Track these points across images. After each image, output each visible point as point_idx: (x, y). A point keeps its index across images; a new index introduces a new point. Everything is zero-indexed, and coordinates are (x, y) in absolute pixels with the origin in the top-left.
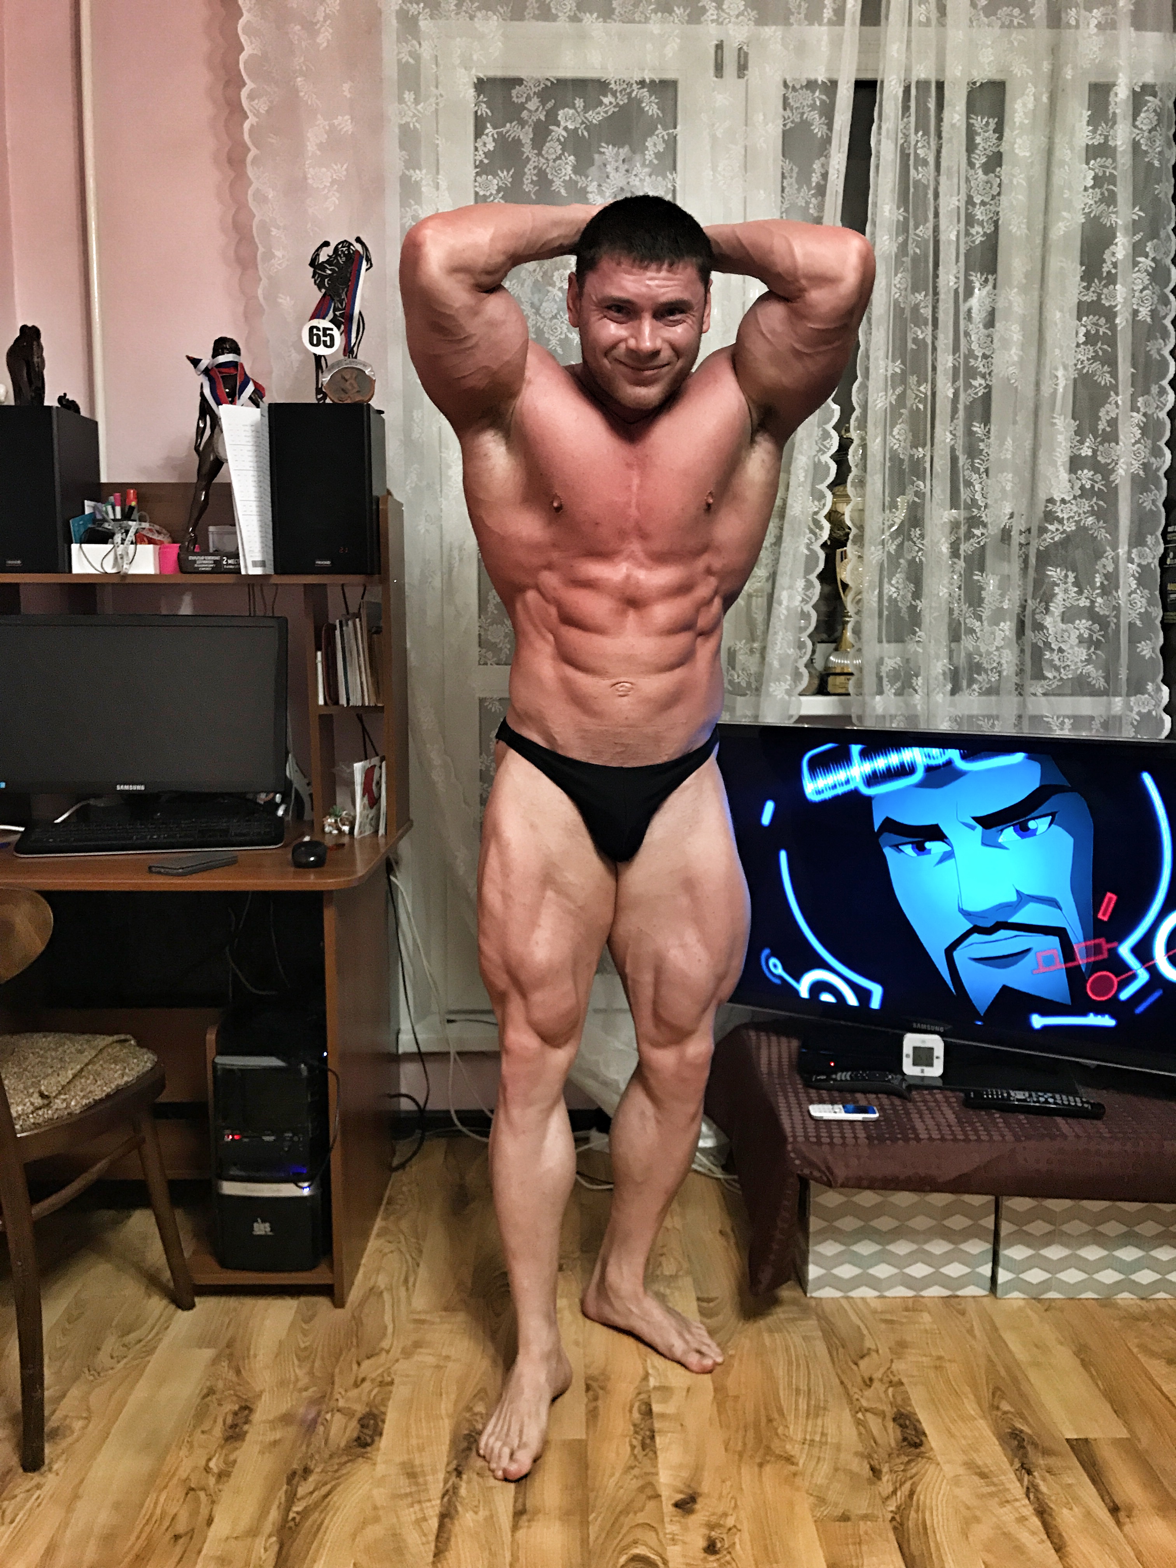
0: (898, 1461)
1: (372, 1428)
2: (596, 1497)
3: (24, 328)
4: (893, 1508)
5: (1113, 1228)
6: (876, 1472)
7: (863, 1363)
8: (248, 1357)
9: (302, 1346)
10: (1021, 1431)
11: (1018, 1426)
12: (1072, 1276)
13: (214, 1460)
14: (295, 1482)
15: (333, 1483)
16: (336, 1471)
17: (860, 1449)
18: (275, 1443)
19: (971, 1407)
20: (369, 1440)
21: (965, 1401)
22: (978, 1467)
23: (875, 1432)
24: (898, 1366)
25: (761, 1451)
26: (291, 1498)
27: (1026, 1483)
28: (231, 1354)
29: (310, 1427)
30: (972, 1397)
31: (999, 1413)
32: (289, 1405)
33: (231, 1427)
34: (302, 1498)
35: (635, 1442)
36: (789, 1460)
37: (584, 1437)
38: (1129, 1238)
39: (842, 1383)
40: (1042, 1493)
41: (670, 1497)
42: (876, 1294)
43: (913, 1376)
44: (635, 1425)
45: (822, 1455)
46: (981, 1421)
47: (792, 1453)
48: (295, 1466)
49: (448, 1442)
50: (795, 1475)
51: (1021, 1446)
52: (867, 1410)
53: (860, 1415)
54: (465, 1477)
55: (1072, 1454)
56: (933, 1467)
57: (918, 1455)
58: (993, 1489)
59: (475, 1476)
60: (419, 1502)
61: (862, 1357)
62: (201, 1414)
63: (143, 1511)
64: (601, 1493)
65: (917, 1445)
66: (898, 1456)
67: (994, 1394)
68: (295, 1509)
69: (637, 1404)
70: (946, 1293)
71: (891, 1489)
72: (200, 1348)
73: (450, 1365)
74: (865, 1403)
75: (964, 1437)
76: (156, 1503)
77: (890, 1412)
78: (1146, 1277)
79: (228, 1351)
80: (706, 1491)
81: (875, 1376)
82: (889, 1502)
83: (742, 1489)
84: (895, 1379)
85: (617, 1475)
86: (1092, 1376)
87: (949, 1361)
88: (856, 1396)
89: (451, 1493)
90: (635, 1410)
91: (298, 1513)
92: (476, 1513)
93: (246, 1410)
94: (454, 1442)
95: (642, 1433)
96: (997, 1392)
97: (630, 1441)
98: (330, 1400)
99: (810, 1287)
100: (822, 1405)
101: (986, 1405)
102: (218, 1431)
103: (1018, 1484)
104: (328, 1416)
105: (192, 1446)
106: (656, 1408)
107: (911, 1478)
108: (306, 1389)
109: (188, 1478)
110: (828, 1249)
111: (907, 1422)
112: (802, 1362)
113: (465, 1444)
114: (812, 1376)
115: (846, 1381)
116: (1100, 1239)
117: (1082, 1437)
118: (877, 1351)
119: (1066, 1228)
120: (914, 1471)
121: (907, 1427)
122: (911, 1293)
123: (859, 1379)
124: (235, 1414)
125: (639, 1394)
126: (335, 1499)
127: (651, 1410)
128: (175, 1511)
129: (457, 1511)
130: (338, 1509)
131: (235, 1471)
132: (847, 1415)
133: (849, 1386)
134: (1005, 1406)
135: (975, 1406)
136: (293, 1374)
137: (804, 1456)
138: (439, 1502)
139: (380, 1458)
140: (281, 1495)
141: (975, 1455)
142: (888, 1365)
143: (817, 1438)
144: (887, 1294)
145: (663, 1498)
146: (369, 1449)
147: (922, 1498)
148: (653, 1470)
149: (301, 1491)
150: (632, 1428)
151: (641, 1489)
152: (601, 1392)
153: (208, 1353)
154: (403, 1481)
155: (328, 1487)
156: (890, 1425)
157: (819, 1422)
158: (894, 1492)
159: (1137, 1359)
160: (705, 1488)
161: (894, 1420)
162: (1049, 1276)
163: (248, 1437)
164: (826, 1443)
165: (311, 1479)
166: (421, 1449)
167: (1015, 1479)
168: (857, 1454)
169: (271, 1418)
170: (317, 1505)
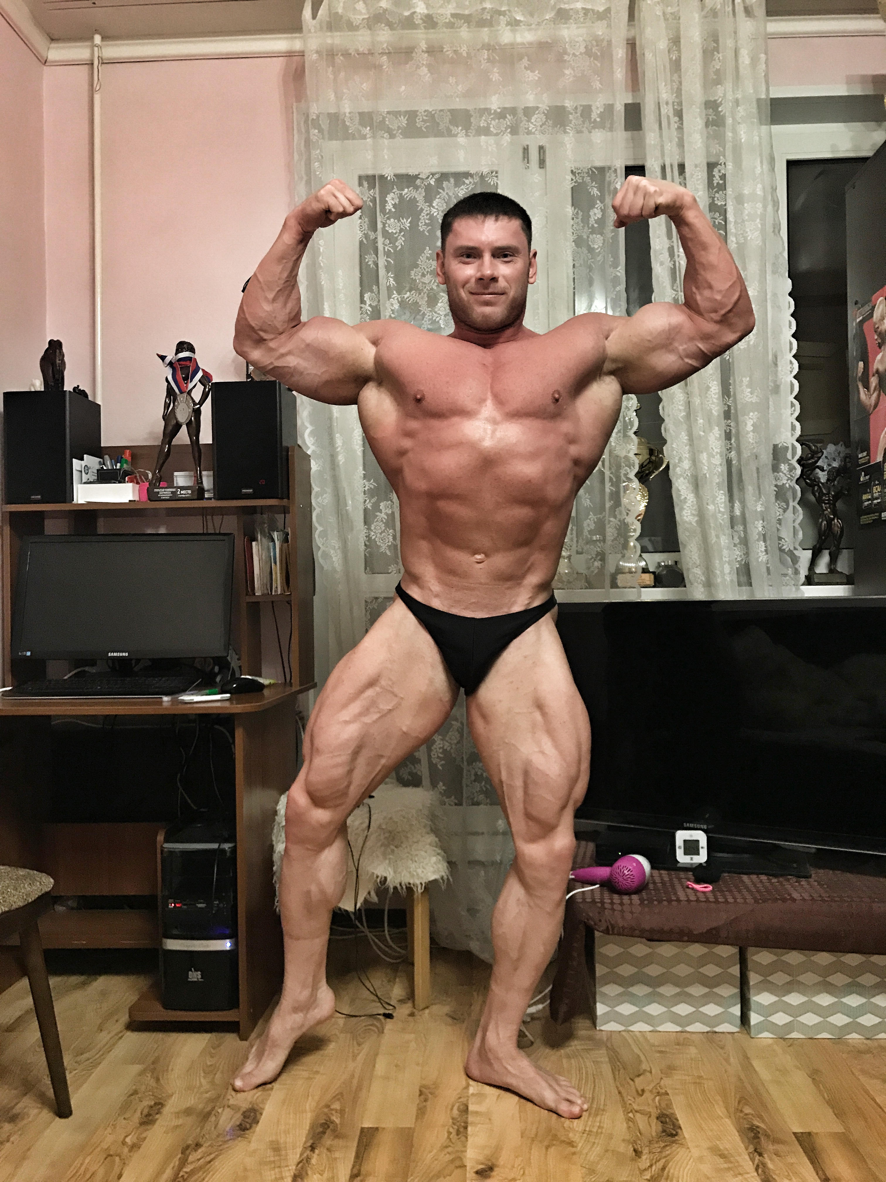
0: (656, 1146)
1: (251, 1118)
2: (416, 1166)
3: (51, 342)
4: (648, 1177)
5: (839, 979)
6: (637, 1153)
7: (637, 1080)
8: (167, 1070)
9: (209, 1063)
10: (758, 1127)
11: (756, 1123)
12: (810, 1019)
13: (130, 1137)
14: (188, 1152)
15: (217, 1153)
16: (220, 1145)
17: (627, 1137)
18: (177, 1127)
19: (720, 1110)
20: (248, 1126)
21: (716, 1106)
22: (720, 1150)
23: (641, 1127)
24: (666, 1082)
25: (550, 1137)
26: (183, 1162)
27: (756, 1162)
28: (155, 1069)
29: (205, 1116)
30: (721, 1103)
31: (741, 1115)
32: (192, 1102)
33: (146, 1116)
34: (192, 1163)
35: (451, 1130)
36: (571, 1144)
37: (413, 1126)
38: (854, 988)
39: (620, 1093)
40: (769, 1169)
41: (472, 1168)
42: (651, 1028)
43: (676, 1089)
44: (453, 1119)
45: (596, 1141)
46: (727, 1120)
47: (574, 1140)
48: (190, 1142)
49: (308, 1128)
50: (574, 1153)
51: (756, 1137)
52: (636, 1111)
53: (631, 1115)
54: (317, 1151)
55: (796, 1142)
56: (684, 1149)
57: (673, 1142)
58: (730, 1165)
59: (325, 1151)
60: (279, 1167)
61: (639, 1076)
62: (125, 1107)
63: (72, 1169)
64: (419, 1164)
65: (673, 1135)
66: (657, 1142)
67: (739, 1102)
68: (185, 1170)
69: (457, 1105)
70: (707, 1029)
71: (649, 1164)
72: (133, 1064)
73: (318, 1077)
74: (636, 1107)
75: (711, 1130)
76: (82, 1164)
77: (655, 1112)
78: (869, 1020)
79: (152, 1067)
80: (502, 1163)
81: (646, 1088)
82: (646, 1173)
83: (531, 1163)
84: (663, 1091)
85: (435, 1151)
86: (820, 1091)
87: (707, 1079)
88: (630, 1102)
89: (305, 1161)
90: (455, 1108)
91: (186, 1173)
92: (322, 1175)
93: (158, 1106)
94: (312, 1127)
95: (458, 1124)
96: (743, 1100)
97: (448, 1129)
98: (224, 1099)
99: (598, 1021)
100: (602, 1107)
101: (732, 1110)
102: (137, 1118)
103: (751, 1163)
104: (220, 1111)
105: (115, 1128)
106: (471, 1108)
107: (665, 1157)
108: (207, 1093)
109: (108, 1149)
110: (611, 990)
111: (667, 1119)
112: (591, 1078)
113: (321, 1130)
114: (597, 1088)
115: (623, 1091)
116: (829, 988)
117: (807, 1131)
118: (651, 1072)
119: (801, 978)
120: (667, 1152)
121: (666, 1123)
122: (679, 1029)
123: (634, 1091)
124: (151, 1107)
125: (460, 1098)
126: (216, 1164)
127: (467, 1109)
128: (94, 1170)
129: (307, 1174)
130: (217, 1170)
131: (144, 1145)
132: (621, 1115)
133: (624, 1095)
134: (747, 1110)
135: (724, 1110)
136: (198, 1082)
137: (582, 1141)
138: (294, 1167)
139: (254, 1138)
140: (176, 1162)
141: (718, 1142)
142: (658, 1081)
143: (595, 1130)
144: (660, 1029)
145: (468, 1168)
146: (247, 1132)
147: (672, 1171)
148: (463, 1149)
149: (191, 1158)
150: (451, 1121)
151: (452, 1161)
152: (430, 1096)
153: (137, 1068)
154: (270, 1153)
155: (212, 1156)
156: (654, 1121)
157: (598, 1119)
158: (651, 1166)
159: (859, 1079)
160: (501, 1162)
161: (657, 1118)
162: (791, 1019)
163: (158, 1123)
164: (601, 1133)
165: (200, 1150)
166: (287, 1132)
167: (749, 1159)
168: (624, 1140)
169: (177, 1110)
170: (201, 1168)
